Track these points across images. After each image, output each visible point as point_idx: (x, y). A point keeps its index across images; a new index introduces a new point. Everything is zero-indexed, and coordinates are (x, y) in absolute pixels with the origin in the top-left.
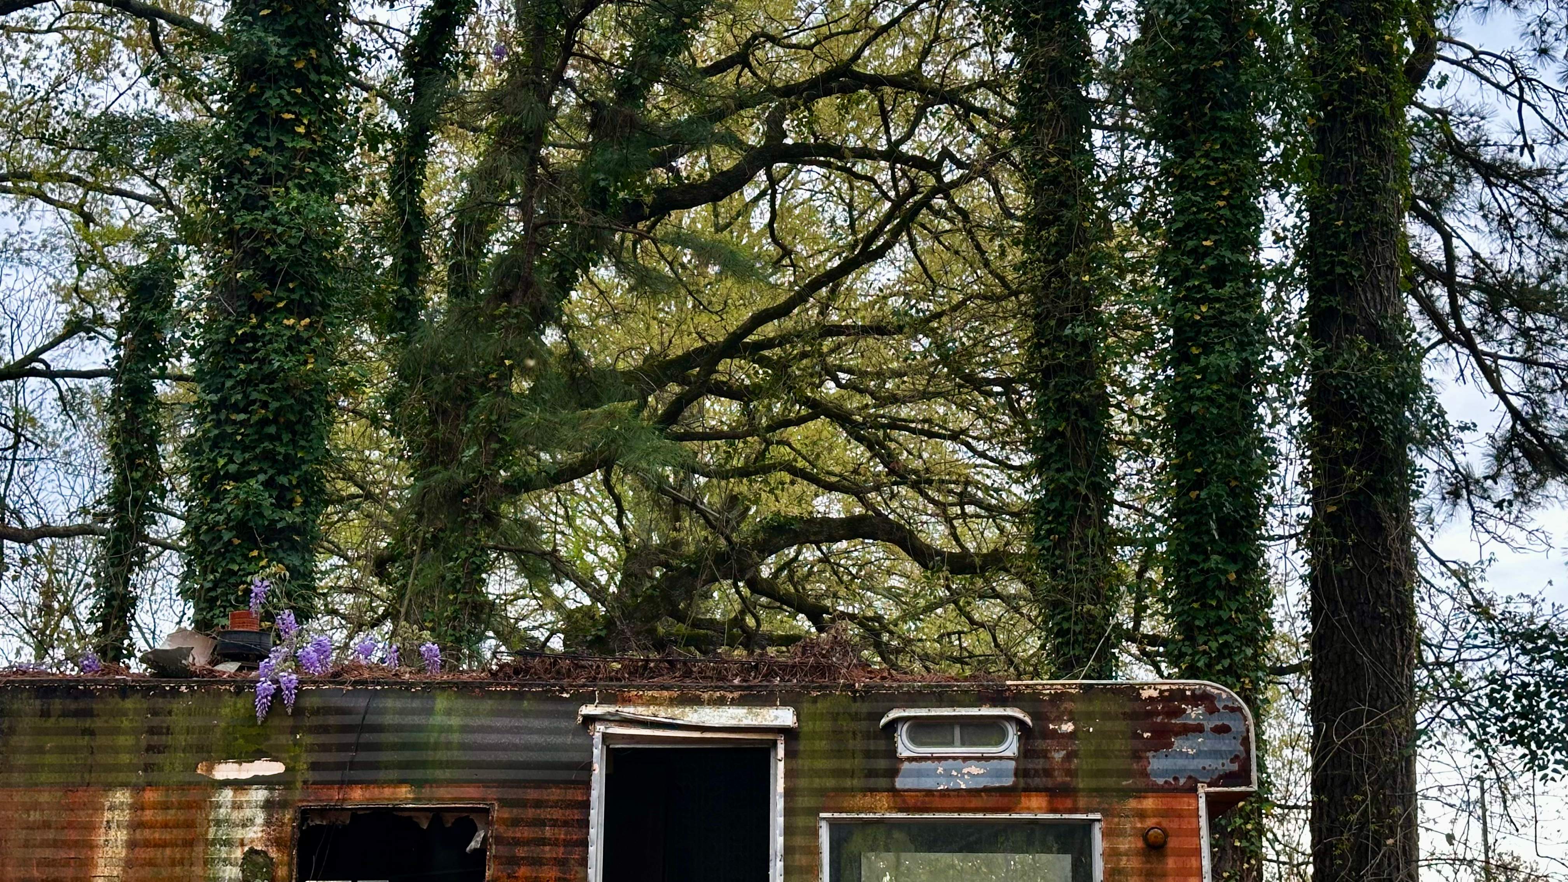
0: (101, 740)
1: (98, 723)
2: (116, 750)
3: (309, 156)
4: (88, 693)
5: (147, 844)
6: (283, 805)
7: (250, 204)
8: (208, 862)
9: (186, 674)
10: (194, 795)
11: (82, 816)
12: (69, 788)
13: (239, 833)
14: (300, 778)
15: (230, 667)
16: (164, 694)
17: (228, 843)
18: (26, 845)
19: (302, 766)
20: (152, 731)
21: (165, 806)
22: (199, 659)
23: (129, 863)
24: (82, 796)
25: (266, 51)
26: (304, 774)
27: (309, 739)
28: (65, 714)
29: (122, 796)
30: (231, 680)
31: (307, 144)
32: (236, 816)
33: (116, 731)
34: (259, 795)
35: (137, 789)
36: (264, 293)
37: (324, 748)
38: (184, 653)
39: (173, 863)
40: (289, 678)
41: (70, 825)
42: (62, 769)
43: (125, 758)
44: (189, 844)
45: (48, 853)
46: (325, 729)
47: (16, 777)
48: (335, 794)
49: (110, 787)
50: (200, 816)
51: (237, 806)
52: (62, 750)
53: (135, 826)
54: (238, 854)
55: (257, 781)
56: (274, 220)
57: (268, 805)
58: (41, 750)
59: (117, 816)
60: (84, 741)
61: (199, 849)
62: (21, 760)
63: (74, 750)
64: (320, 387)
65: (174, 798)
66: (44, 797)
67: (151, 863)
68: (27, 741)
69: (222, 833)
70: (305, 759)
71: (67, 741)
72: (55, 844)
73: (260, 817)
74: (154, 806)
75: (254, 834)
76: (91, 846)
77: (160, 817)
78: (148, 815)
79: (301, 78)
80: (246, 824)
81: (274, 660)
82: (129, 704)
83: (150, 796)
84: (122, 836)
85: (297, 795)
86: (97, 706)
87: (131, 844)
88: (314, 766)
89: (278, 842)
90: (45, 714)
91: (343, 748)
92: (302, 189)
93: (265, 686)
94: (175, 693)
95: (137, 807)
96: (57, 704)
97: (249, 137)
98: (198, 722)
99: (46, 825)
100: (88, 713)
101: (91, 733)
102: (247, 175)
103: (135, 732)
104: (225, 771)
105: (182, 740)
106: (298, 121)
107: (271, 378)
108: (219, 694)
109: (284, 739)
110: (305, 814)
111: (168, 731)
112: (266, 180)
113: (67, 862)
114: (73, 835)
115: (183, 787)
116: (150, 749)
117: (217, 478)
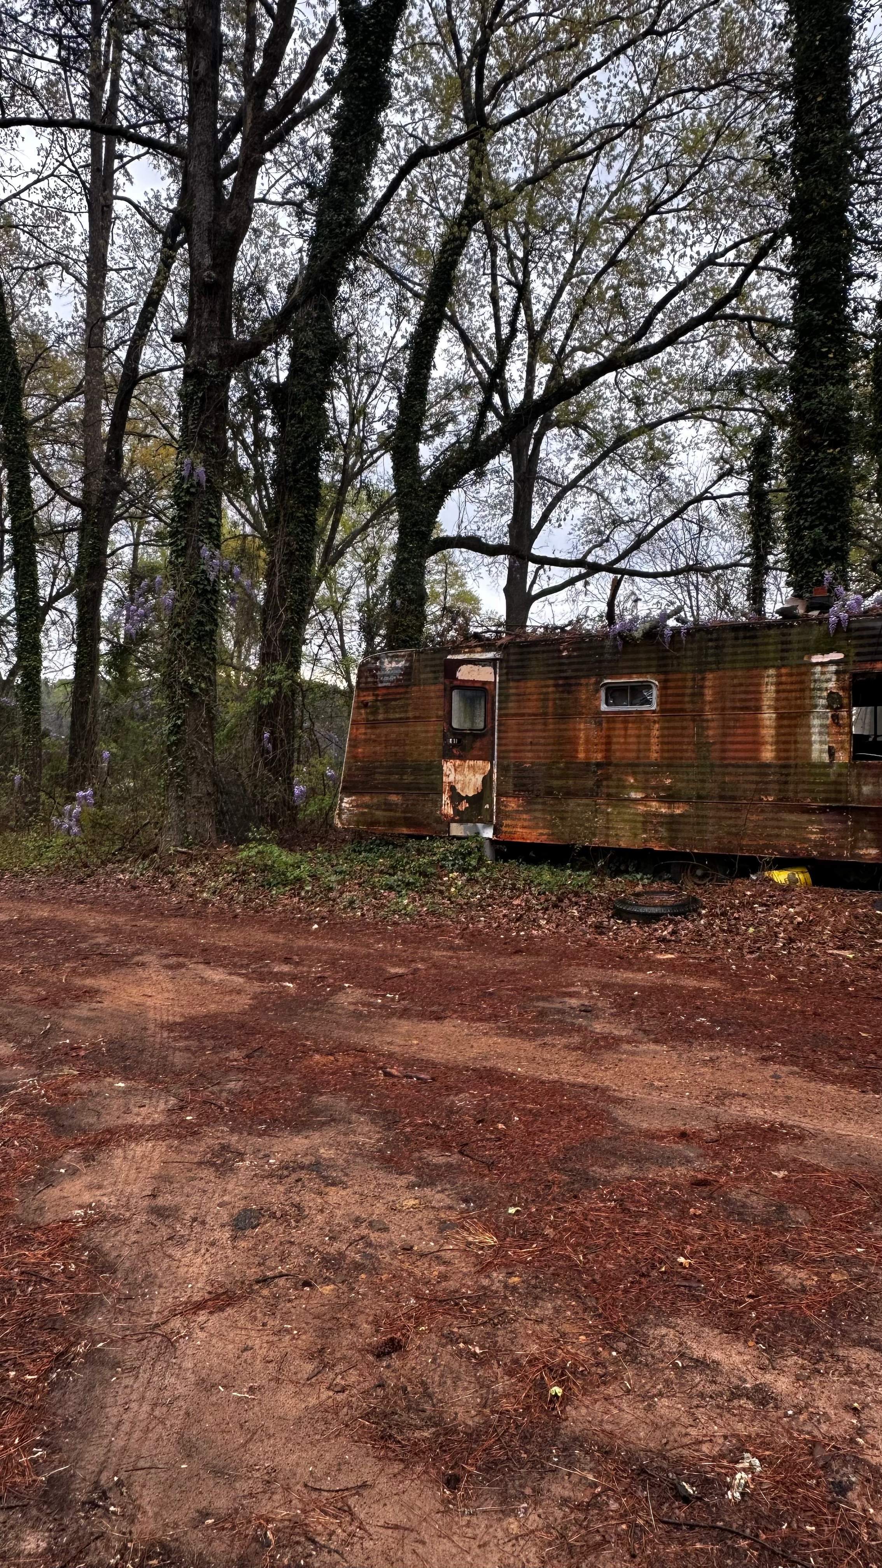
0: (761, 648)
1: (759, 641)
2: (767, 652)
3: (835, 367)
4: (754, 629)
5: (784, 691)
6: (845, 672)
7: (808, 397)
8: (812, 698)
9: (796, 617)
10: (803, 669)
11: (756, 681)
12: (749, 669)
13: (825, 685)
14: (851, 660)
15: (815, 613)
16: (786, 626)
17: (820, 689)
18: (734, 693)
19: (852, 654)
20: (783, 643)
21: (791, 675)
22: (801, 611)
23: (777, 700)
24: (755, 672)
25: (813, 319)
26: (853, 658)
27: (854, 642)
28: (745, 638)
29: (772, 672)
30: (817, 619)
31: (834, 362)
32: (823, 677)
33: (767, 644)
34: (833, 668)
35: (778, 668)
36: (817, 439)
37: (861, 646)
38: (795, 608)
39: (796, 699)
40: (843, 615)
41: (751, 685)
42: (746, 661)
43: (772, 655)
44: (802, 690)
45: (743, 696)
46: (861, 637)
47: (728, 665)
48: (868, 666)
49: (767, 668)
50: (806, 678)
51: (823, 673)
52: (744, 653)
53: (778, 684)
54: (825, 694)
55: (831, 662)
56: (820, 402)
57: (837, 673)
58: (736, 654)
59: (770, 680)
60: (754, 649)
61: (807, 693)
62: (728, 658)
63: (750, 653)
64: (847, 480)
65: (795, 671)
66: (740, 673)
67: (787, 699)
68: (730, 650)
69: (817, 685)
70: (853, 651)
71: (746, 649)
72: (746, 692)
73: (834, 678)
74: (787, 675)
75: (831, 685)
76: (760, 693)
77: (789, 679)
78: (784, 679)
79: (830, 329)
80: (828, 681)
81: (835, 608)
82: (772, 632)
83: (783, 671)
84: (773, 688)
85: (851, 667)
86: (759, 634)
87: (777, 692)
88: (858, 654)
89: (843, 689)
90: (736, 638)
91: (870, 645)
92: (833, 384)
93: (833, 619)
94: (792, 626)
95: (779, 676)
96: (741, 634)
97: (807, 364)
98: (803, 637)
99: (741, 685)
100: (755, 637)
101: (756, 645)
102: (806, 383)
103: (776, 643)
104: (817, 659)
105: (796, 646)
106: (829, 352)
107: (824, 478)
108: (811, 625)
109: (843, 643)
110: (854, 676)
111: (790, 642)
112: (816, 383)
113: (750, 700)
114: (752, 688)
115: (798, 666)
116: (783, 651)
117: (801, 529)
